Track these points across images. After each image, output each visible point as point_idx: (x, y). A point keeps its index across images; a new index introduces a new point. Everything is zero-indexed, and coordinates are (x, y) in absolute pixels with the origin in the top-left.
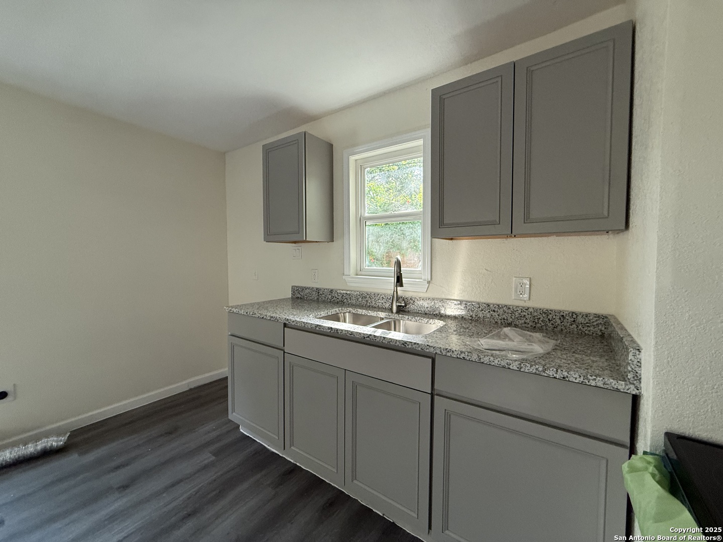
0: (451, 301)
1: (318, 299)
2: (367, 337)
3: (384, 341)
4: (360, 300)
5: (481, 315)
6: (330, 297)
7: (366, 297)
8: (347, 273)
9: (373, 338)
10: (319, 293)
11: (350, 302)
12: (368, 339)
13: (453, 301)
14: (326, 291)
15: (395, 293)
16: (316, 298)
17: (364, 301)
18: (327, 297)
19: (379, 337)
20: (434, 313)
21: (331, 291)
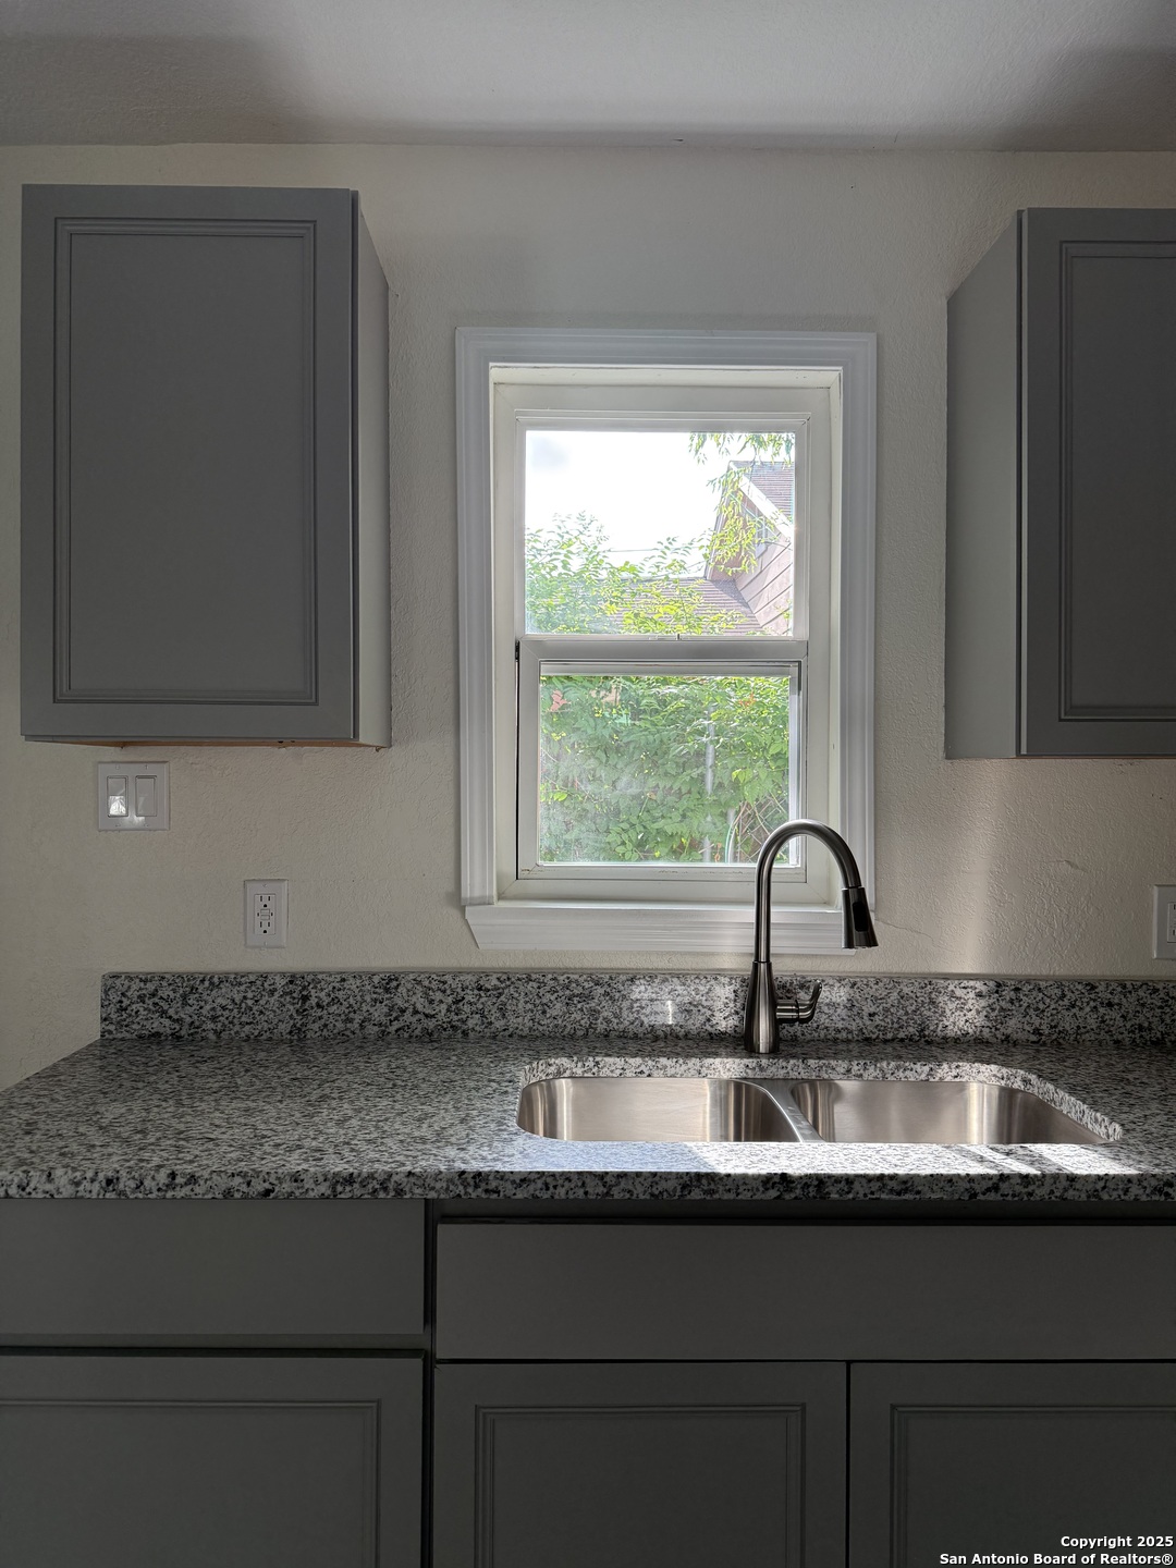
0: (965, 983)
1: (298, 1031)
2: (988, 1190)
3: (1070, 1194)
4: (558, 1008)
5: (1068, 1023)
6: (379, 1013)
7: (586, 997)
8: (477, 893)
9: (1019, 1189)
10: (305, 998)
11: (499, 1024)
12: (992, 1196)
13: (972, 983)
14: (352, 984)
15: (763, 967)
16: (284, 1028)
17: (577, 1016)
18: (358, 1018)
19: (1048, 1181)
20: (901, 1035)
21: (390, 982)
